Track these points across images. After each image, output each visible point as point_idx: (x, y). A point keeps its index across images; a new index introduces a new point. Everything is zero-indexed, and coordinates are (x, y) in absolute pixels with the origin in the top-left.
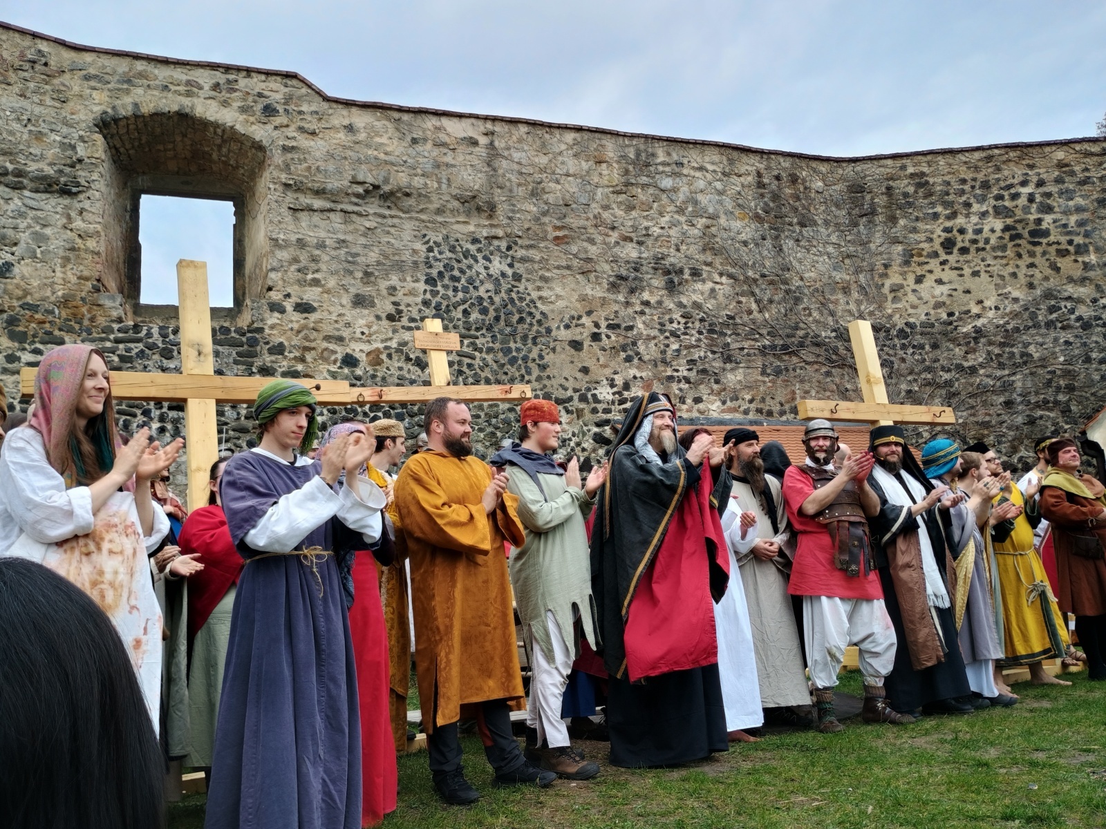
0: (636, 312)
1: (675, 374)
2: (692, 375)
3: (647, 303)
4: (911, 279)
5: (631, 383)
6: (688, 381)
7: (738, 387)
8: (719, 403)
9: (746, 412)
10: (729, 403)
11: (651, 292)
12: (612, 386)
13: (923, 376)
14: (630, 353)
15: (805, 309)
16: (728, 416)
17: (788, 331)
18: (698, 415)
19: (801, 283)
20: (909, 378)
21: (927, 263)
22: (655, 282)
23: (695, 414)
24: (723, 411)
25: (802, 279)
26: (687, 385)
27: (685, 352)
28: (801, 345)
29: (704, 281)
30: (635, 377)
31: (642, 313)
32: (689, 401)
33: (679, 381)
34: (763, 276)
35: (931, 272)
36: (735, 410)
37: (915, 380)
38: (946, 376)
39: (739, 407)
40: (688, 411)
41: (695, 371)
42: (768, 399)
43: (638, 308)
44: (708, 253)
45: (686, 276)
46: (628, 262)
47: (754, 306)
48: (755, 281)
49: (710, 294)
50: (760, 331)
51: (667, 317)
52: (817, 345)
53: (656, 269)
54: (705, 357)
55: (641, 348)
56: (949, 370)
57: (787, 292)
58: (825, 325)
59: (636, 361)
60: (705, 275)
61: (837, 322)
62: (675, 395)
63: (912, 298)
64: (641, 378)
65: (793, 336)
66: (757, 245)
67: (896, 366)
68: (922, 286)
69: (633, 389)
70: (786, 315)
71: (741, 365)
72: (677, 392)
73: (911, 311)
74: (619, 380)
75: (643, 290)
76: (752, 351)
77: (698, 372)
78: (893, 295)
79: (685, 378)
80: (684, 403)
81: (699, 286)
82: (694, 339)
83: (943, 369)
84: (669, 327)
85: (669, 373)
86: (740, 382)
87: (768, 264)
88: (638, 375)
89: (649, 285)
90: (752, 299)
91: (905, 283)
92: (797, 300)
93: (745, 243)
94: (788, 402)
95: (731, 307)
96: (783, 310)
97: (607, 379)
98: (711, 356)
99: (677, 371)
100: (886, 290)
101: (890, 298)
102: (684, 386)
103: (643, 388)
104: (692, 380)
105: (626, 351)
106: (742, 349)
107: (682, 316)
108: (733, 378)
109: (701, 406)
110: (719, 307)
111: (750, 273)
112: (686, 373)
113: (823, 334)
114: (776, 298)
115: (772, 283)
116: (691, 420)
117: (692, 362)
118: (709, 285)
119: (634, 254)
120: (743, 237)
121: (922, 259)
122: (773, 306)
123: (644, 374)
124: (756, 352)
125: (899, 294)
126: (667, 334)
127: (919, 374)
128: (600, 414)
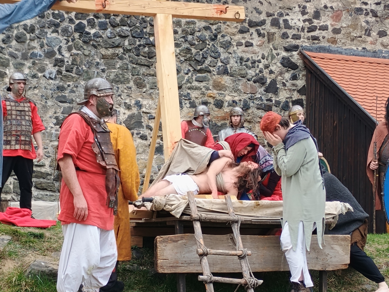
1: (364, 7)
2: (380, 9)
5: (322, 13)
6: (374, 14)
12: (304, 13)
18: (381, 48)
23: (378, 47)
26: (374, 19)
30: (326, 7)
32: (374, 34)
33: (367, 14)
40: (371, 43)
41: (382, 5)
62: (361, 26)
64: (332, 8)
72: (364, 24)
74: (311, 8)
77: (385, 6)
79: (372, 11)
80: (369, 35)
85: (358, 6)
88: (329, 5)
97: (300, 7)
99: (366, 4)
102: (371, 19)
103: (332, 17)
104: (379, 14)
109: (385, 40)
112: (374, 7)
116: (375, 52)
123: (334, 5)
128: (289, 40)
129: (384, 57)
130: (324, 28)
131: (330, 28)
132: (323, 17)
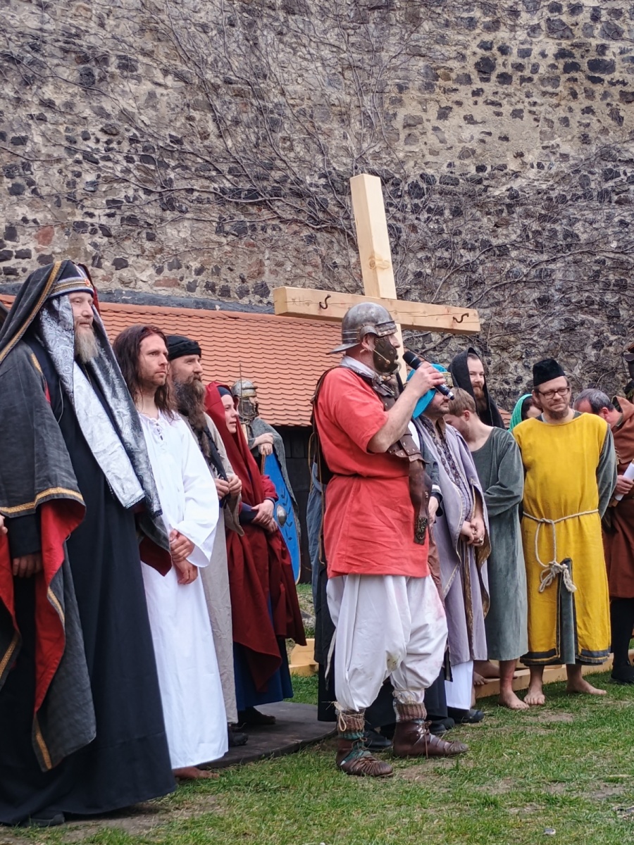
0: (31, 117)
1: (88, 220)
2: (114, 224)
3: (49, 104)
4: (433, 111)
5: (19, 229)
6: (106, 232)
7: (182, 249)
8: (151, 271)
9: (191, 288)
10: (166, 272)
11: (57, 87)
13: (438, 254)
14: (19, 180)
15: (284, 139)
16: (163, 292)
17: (259, 170)
18: (120, 286)
19: (281, 99)
20: (420, 255)
21: (456, 90)
22: (65, 73)
23: (115, 285)
24: (157, 284)
25: (283, 93)
26: (106, 239)
27: (104, 188)
28: (276, 193)
29: (139, 79)
30: (25, 220)
31: (42, 119)
32: (107, 264)
33: (94, 232)
34: (228, 82)
35: (459, 103)
36: (175, 283)
37: (428, 259)
38: (469, 256)
39: (182, 279)
40: (104, 279)
41: (118, 218)
42: (224, 269)
43: (35, 111)
44: (148, 35)
45: (113, 68)
46: (22, 35)
47: (211, 127)
48: (216, 88)
49: (146, 101)
50: (218, 166)
51: (80, 129)
52: (299, 195)
53: (66, 51)
54: (135, 198)
55: (37, 174)
56: (473, 249)
57: (261, 110)
58: (311, 167)
59: (27, 194)
60: (141, 71)
61: (329, 163)
62: (86, 252)
63: (432, 138)
64: (35, 221)
65: (266, 179)
66: (221, 32)
67: (404, 237)
68: (447, 123)
69: (22, 239)
70: (256, 146)
71: (188, 215)
72: (90, 248)
73: (429, 158)
75: (44, 82)
76: (205, 196)
77: (122, 219)
78: (407, 131)
79: (102, 226)
80: (99, 266)
81: (131, 86)
82: (119, 168)
83: (464, 245)
84: (82, 145)
85: (79, 218)
86: (185, 240)
87: (235, 64)
88: (30, 217)
89: (54, 76)
90: (210, 115)
91: (424, 116)
92: (275, 125)
93: (204, 28)
94: (252, 277)
95: (178, 124)
96: (253, 138)
98: (143, 196)
99: (91, 215)
100: (398, 123)
101: (402, 136)
102: (101, 240)
103: (36, 237)
104: (113, 232)
105: (12, 177)
106: (191, 191)
107: (102, 130)
108: (176, 234)
109: (125, 273)
110: (159, 122)
111: (209, 75)
112: (104, 220)
113: (308, 180)
114: (244, 117)
115: (239, 94)
116: (109, 293)
117: (114, 203)
118: (147, 86)
119: (33, 24)
120: (202, 17)
121: (450, 84)
122: (240, 129)
123: (39, 217)
124: (212, 197)
125: (416, 132)
126: (79, 156)
127: (434, 250)
129: (125, 302)
130: (24, 255)
131: (35, 256)
132: (21, 237)
